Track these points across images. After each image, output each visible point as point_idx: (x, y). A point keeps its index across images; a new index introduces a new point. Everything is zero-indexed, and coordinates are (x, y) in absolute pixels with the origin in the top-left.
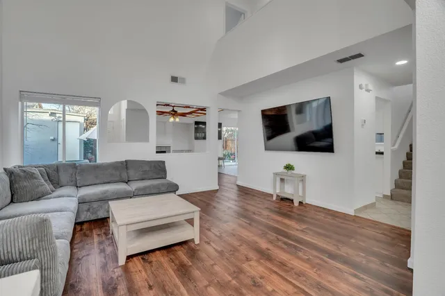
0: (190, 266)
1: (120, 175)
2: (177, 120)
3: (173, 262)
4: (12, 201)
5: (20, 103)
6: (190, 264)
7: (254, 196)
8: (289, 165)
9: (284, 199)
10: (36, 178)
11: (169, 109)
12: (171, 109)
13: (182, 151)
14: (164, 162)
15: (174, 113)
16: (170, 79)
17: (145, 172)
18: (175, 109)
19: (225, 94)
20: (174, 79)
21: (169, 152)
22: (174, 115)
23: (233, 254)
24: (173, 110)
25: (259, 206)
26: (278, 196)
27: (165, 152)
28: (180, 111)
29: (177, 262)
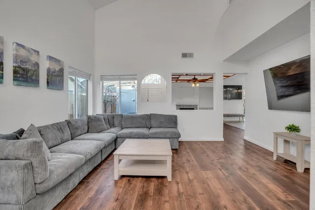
0: (151, 196)
1: (146, 123)
2: (198, 85)
3: (143, 189)
4: (88, 132)
5: (101, 82)
6: (152, 194)
7: (254, 152)
8: (293, 125)
9: (287, 162)
10: (100, 121)
11: (192, 77)
12: (193, 77)
13: (207, 109)
14: (176, 117)
15: (195, 80)
16: (181, 56)
17: (161, 122)
18: (196, 77)
19: (227, 60)
20: (185, 55)
21: (197, 109)
22: (195, 81)
23: (188, 199)
24: (195, 79)
25: (251, 162)
26: (278, 157)
27: (193, 109)
28: (199, 78)
29: (145, 189)
